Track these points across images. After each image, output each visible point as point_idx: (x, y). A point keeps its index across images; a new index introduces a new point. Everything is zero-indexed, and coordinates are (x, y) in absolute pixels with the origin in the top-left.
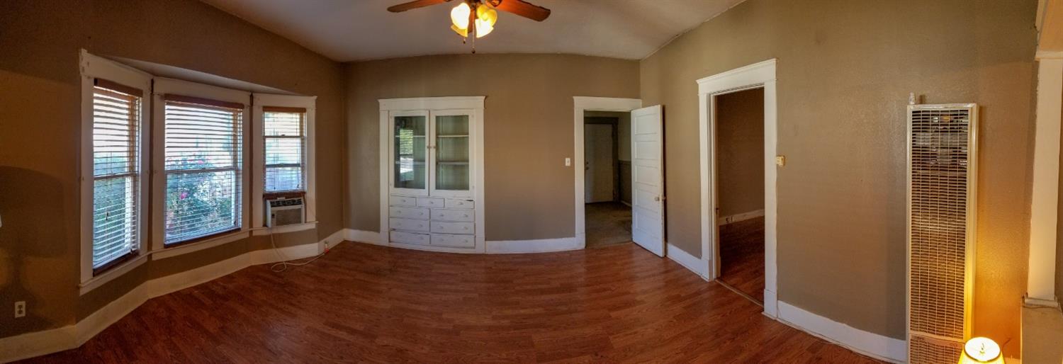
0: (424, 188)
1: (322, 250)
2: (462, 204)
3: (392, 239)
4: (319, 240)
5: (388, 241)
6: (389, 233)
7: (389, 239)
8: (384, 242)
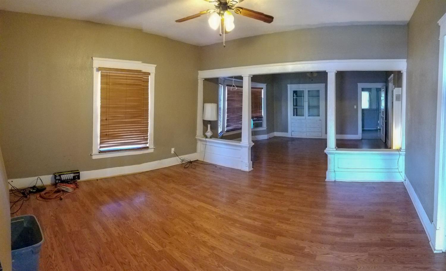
0: (304, 116)
1: (268, 138)
2: (317, 121)
3: (292, 135)
4: (267, 134)
5: (291, 135)
6: (291, 132)
7: (291, 134)
8: (289, 136)
